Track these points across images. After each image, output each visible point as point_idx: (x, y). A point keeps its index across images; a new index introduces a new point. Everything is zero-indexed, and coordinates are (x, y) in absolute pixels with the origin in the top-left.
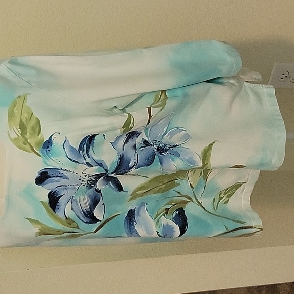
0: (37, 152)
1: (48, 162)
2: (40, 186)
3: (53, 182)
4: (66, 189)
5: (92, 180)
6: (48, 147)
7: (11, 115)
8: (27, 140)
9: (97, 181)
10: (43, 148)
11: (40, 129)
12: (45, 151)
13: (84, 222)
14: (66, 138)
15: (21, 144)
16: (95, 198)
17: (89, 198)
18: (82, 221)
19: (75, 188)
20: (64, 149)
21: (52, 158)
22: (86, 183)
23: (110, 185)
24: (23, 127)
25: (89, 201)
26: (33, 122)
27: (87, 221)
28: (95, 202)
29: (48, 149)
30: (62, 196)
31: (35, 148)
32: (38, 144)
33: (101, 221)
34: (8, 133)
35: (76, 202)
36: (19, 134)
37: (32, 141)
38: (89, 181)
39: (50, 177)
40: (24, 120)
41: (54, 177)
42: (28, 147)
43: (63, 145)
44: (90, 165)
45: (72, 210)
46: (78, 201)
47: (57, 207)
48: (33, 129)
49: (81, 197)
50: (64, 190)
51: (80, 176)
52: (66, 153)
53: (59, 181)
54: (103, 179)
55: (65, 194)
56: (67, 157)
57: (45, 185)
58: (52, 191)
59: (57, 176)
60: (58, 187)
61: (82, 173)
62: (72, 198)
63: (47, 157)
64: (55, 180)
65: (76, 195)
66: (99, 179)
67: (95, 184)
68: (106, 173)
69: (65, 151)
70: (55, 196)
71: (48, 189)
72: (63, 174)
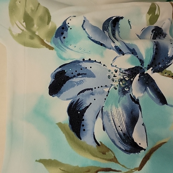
0: (49, 44)
1: (64, 55)
2: (56, 97)
3: (73, 86)
4: (92, 94)
5: (124, 79)
6: (62, 34)
7: (13, 9)
8: (34, 33)
9: (132, 82)
10: (56, 37)
11: (49, 17)
12: (59, 40)
13: (122, 150)
14: (85, 18)
15: (27, 39)
16: (132, 112)
17: (124, 112)
18: (120, 148)
19: (104, 92)
20: (84, 29)
21: (70, 47)
22: (117, 83)
23: (148, 93)
24: (28, 20)
25: (125, 116)
26: (40, 12)
27: (127, 148)
28: (133, 120)
29: (63, 36)
30: (88, 107)
31: (45, 41)
32: (49, 35)
33: (145, 150)
34: (10, 30)
35: (108, 116)
36: (23, 28)
37: (41, 33)
38: (121, 80)
39: (68, 78)
40: (29, 12)
41: (74, 76)
42: (36, 41)
43: (82, 26)
44: (120, 50)
45: (104, 129)
46: (110, 114)
47: (82, 128)
48: (41, 19)
49: (114, 108)
50: (89, 97)
51: (109, 71)
52: (87, 34)
53: (81, 82)
54: (139, 80)
55: (91, 104)
56: (90, 38)
57: (62, 93)
58: (73, 102)
59: (79, 75)
60: (81, 94)
61: (111, 64)
62: (102, 109)
63: (62, 47)
64: (76, 82)
65: (106, 104)
66: (133, 79)
67: (129, 88)
68: (141, 66)
69: (86, 31)
70: (78, 109)
71: (67, 99)
72: (86, 68)
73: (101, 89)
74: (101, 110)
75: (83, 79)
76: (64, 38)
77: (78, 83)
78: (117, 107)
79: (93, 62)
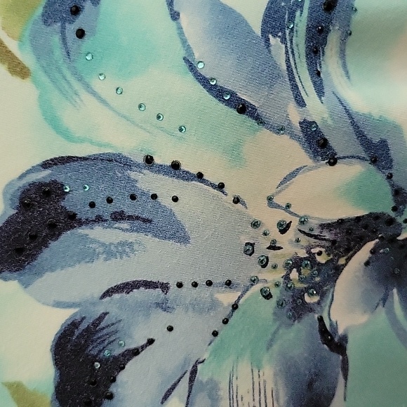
1: (69, 116)
3: (90, 257)
4: (164, 306)
5: (311, 257)
6: (76, 11)
9: (338, 270)
12: (56, 39)
17: (281, 383)
19: (214, 305)
20: (175, 16)
21: (97, 83)
22: (278, 276)
23: (391, 313)
29: (80, 22)
30: (136, 352)
38: (297, 263)
39: (72, 220)
41: (99, 219)
46: (224, 393)
49: (244, 369)
50: (148, 315)
51: (255, 225)
52: (184, 42)
53: (123, 249)
54: (367, 264)
55: (151, 342)
56: (192, 67)
57: (39, 274)
58: (78, 318)
59: (119, 216)
60: (116, 296)
61: (270, 199)
62: (194, 372)
63: (64, 78)
64: (103, 244)
65: (215, 353)
66: (348, 260)
67: (322, 295)
68: (393, 214)
69: (180, 28)
70: (94, 352)
71: (58, 305)
72: (154, 197)
73: (203, 292)
74: (188, 375)
75: (132, 237)
76: (81, 34)
77: (111, 252)
78: (257, 365)
79: (187, 177)
